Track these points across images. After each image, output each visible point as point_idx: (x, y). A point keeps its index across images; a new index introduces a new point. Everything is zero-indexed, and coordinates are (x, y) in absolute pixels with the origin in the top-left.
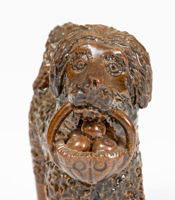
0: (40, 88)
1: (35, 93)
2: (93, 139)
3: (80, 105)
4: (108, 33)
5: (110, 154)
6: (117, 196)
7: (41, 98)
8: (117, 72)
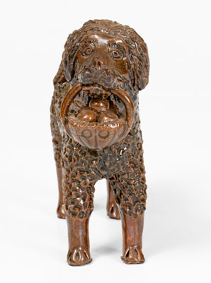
0: (59, 83)
1: (55, 88)
2: (99, 113)
3: (87, 83)
4: (112, 26)
5: (112, 124)
6: (120, 165)
7: (60, 91)
8: (119, 57)
